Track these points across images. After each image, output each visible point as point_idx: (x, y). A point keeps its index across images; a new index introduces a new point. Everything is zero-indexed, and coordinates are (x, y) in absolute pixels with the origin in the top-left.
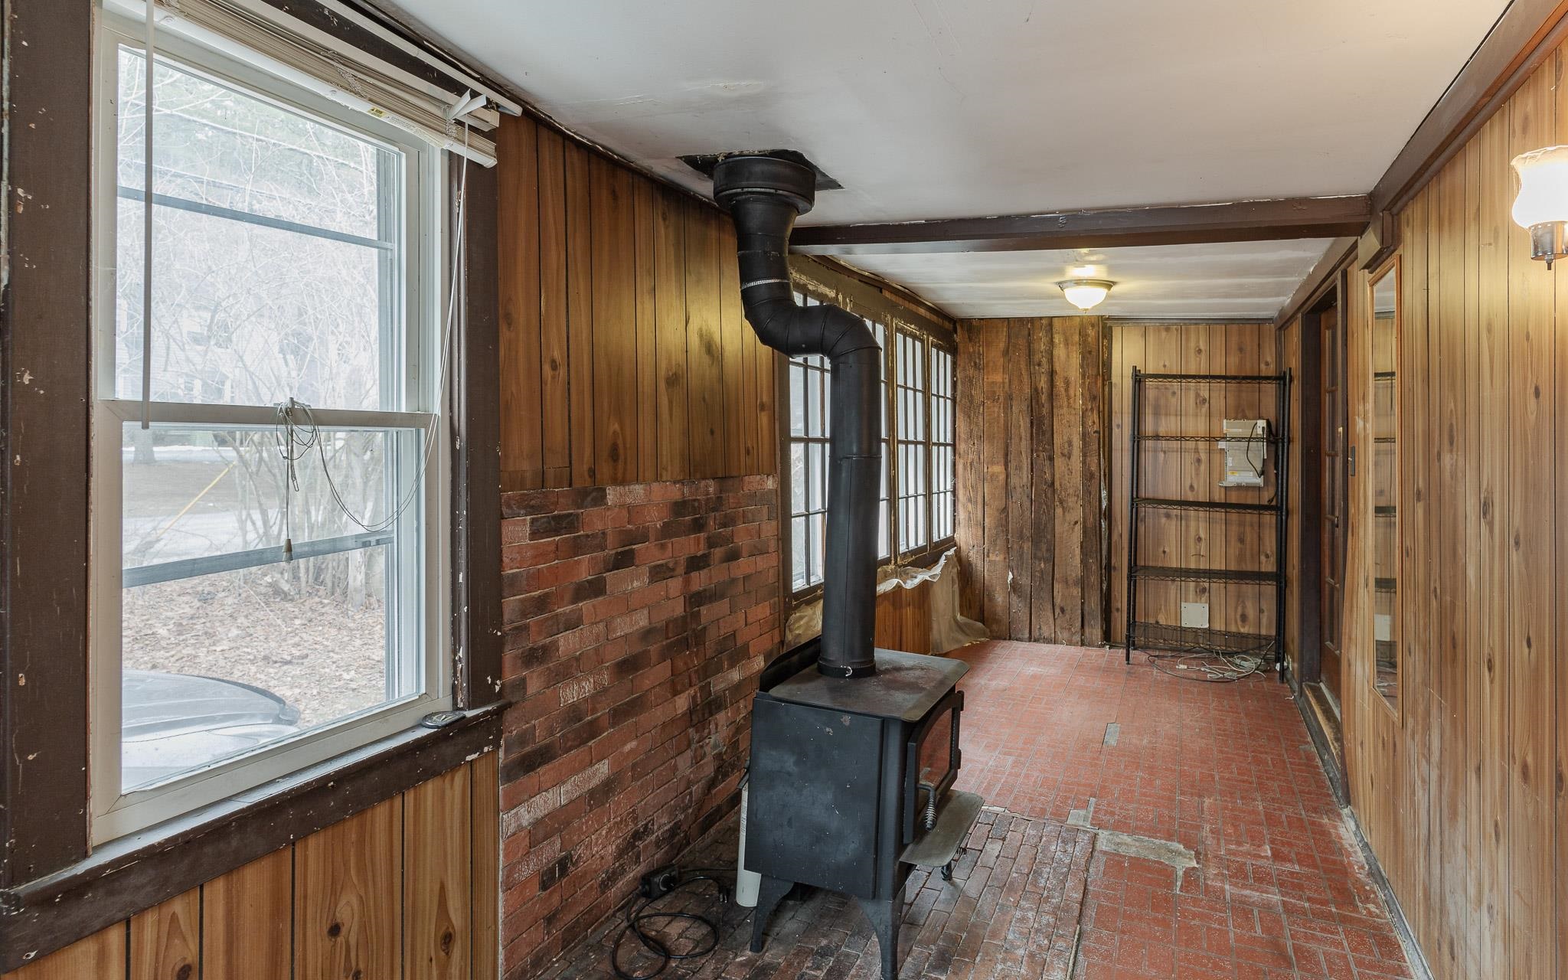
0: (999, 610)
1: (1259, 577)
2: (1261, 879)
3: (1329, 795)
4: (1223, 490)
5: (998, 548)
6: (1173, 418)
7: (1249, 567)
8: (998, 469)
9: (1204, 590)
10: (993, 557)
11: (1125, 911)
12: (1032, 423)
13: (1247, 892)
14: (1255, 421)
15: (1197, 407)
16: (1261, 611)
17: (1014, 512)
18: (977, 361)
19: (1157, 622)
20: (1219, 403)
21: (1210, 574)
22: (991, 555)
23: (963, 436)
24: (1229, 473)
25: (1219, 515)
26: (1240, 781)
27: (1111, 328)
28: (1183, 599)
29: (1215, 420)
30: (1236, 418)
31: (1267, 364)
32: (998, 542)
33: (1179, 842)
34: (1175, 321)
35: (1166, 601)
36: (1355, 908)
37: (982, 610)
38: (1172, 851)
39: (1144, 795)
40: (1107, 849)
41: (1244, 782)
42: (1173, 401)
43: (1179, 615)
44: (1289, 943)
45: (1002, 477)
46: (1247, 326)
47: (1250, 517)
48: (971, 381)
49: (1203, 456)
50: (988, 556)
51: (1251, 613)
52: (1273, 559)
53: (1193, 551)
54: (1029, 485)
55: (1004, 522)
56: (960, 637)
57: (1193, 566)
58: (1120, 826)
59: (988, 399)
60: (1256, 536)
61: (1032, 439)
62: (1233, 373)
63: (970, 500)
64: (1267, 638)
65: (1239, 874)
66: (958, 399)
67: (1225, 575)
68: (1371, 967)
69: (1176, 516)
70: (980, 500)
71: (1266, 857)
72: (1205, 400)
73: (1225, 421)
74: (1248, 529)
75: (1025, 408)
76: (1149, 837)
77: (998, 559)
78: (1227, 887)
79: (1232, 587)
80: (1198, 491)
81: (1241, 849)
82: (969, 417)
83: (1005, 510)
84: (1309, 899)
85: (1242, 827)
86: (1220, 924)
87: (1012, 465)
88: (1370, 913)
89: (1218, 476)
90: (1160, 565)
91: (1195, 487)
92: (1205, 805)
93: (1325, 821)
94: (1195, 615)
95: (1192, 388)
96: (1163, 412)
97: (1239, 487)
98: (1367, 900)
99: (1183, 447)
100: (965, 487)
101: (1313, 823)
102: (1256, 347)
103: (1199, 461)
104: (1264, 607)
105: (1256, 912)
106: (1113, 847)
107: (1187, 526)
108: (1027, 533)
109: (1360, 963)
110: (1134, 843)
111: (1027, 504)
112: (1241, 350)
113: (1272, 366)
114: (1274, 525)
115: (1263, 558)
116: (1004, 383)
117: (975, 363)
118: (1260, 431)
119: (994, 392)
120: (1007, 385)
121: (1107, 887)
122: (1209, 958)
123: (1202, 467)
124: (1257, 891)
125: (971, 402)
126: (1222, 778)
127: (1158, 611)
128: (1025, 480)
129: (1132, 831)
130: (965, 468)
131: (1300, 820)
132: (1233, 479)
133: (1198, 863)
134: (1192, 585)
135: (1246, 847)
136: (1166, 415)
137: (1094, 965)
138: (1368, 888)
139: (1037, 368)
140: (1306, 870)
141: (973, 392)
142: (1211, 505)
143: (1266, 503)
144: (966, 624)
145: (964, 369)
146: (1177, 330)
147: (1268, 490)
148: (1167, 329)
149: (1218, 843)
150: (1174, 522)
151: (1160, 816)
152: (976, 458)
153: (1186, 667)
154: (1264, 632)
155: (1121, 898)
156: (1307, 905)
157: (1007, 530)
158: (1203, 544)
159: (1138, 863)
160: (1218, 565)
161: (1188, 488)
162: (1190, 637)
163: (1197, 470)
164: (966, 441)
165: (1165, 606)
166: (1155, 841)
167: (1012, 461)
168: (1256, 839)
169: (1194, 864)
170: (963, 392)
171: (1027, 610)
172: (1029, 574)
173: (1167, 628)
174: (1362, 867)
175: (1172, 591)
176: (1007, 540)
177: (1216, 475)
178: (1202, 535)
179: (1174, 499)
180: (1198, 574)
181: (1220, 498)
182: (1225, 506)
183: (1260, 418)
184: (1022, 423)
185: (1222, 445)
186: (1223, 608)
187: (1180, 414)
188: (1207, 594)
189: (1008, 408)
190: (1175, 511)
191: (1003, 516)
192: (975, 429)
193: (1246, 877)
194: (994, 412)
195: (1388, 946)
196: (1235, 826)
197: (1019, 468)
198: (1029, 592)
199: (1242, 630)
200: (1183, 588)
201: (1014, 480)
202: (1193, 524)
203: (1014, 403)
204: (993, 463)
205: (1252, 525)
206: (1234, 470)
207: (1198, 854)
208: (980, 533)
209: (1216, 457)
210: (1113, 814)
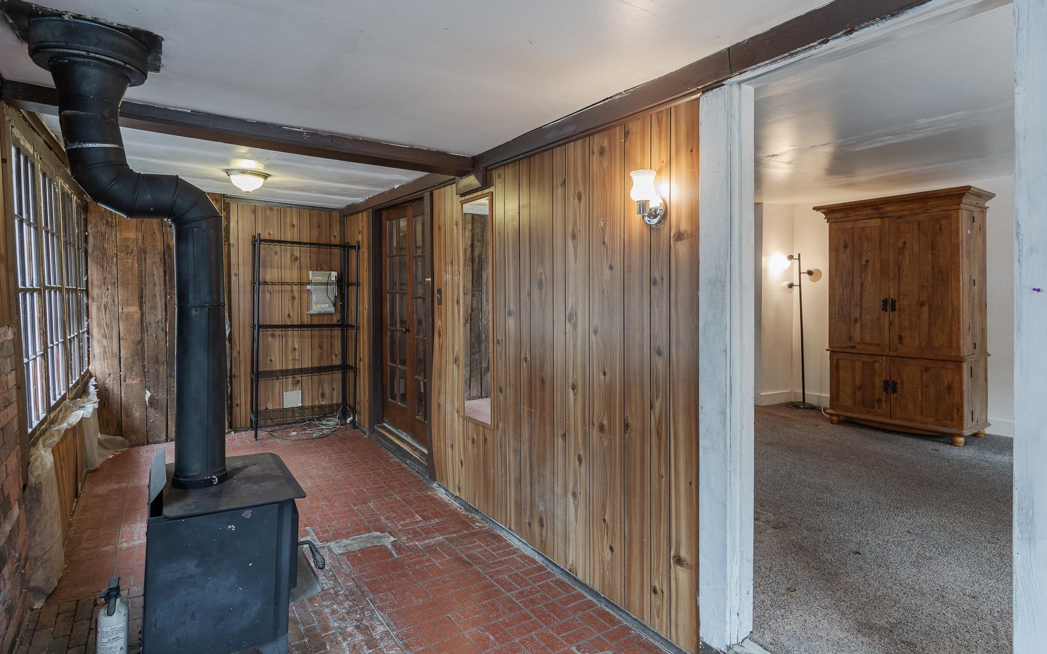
0: (137, 423)
1: (331, 369)
2: (428, 532)
3: (421, 481)
4: (309, 316)
5: (134, 373)
6: (276, 270)
7: (325, 363)
8: (134, 309)
9: (298, 382)
10: (129, 381)
11: (381, 579)
12: (165, 272)
13: (427, 541)
14: (329, 272)
15: (292, 263)
16: (333, 389)
17: (149, 341)
18: (109, 219)
19: (267, 409)
20: (306, 259)
21: (302, 371)
22: (127, 380)
23: (95, 282)
24: (314, 306)
25: (307, 332)
26: (377, 488)
27: (228, 204)
28: (284, 390)
29: (304, 272)
30: (317, 270)
31: (335, 237)
32: (134, 368)
33: (376, 531)
34: (276, 204)
35: (272, 393)
36: (474, 529)
37: (120, 425)
38: (376, 538)
39: (335, 514)
40: (342, 552)
41: (379, 488)
42: (276, 258)
43: (281, 400)
44: (463, 556)
45: (137, 316)
46: (323, 212)
47: (326, 332)
48: (103, 236)
49: (296, 295)
50: (125, 381)
51: (327, 392)
52: (339, 357)
53: (290, 358)
54: (163, 321)
55: (140, 352)
56: (104, 452)
57: (290, 367)
58: (337, 536)
59: (121, 252)
60: (329, 344)
61: (165, 285)
62: (315, 241)
63: (105, 336)
64: (337, 405)
65: (416, 534)
66: (90, 251)
67: (312, 371)
68: (499, 549)
69: (279, 335)
70: (115, 335)
71: (420, 521)
72: (297, 258)
73: (311, 272)
74: (325, 340)
75: (158, 260)
76: (358, 535)
77: (135, 382)
78: (416, 543)
79: (316, 378)
80: (293, 318)
81: (406, 522)
82: (102, 267)
83: (141, 342)
84: (454, 532)
85: (398, 511)
86: (429, 562)
87: (146, 307)
88: (479, 527)
89: (306, 308)
90: (268, 369)
91: (292, 315)
92: (371, 506)
93: (430, 493)
94: (293, 399)
95: (289, 250)
96: (269, 265)
97: (320, 315)
98: (474, 522)
99: (283, 289)
100: (99, 326)
101: (426, 496)
102: (328, 226)
103: (293, 298)
104: (335, 387)
105: (438, 548)
106: (344, 549)
107: (287, 342)
108: (162, 358)
109: (494, 550)
110: (352, 542)
111: (162, 335)
112: (319, 227)
113: (338, 239)
114: (340, 336)
115: (334, 357)
116: (137, 239)
117: (107, 222)
118: (333, 279)
119: (127, 247)
120: (140, 242)
121: (361, 571)
122: (438, 580)
123: (296, 302)
124: (430, 539)
125: (104, 254)
126: (367, 489)
127: (267, 401)
128: (159, 317)
129: (347, 536)
130: (99, 308)
131: (419, 497)
132: (316, 309)
133: (394, 538)
134: (290, 380)
135: (408, 520)
136: (271, 267)
137: (392, 613)
138: (470, 516)
139: (169, 229)
140: (441, 519)
141: (105, 245)
142: (301, 326)
143: (336, 323)
144: (106, 440)
145: (96, 225)
146: (278, 210)
147: (336, 315)
148: (271, 209)
149: (395, 524)
150: (277, 340)
151: (354, 522)
152: (110, 301)
153: (296, 433)
154: (334, 402)
155: (373, 574)
156: (455, 535)
157: (143, 359)
158: (297, 352)
159: (364, 551)
160: (307, 364)
161: (286, 316)
162: (290, 414)
163: (293, 304)
164: (99, 287)
165: (272, 396)
166: (363, 536)
167: (147, 302)
168: (408, 514)
169: (392, 539)
170: (94, 246)
171: (164, 418)
172: (165, 390)
173: (273, 411)
174: (461, 509)
175: (277, 386)
176: (144, 366)
177: (305, 307)
178: (296, 346)
179: (275, 324)
180: (294, 372)
181: (307, 322)
182: (311, 326)
183: (331, 270)
184: (155, 272)
185: (309, 287)
186: (310, 391)
187: (280, 267)
188: (300, 384)
189: (141, 260)
190: (278, 332)
191: (139, 347)
192: (109, 276)
193: (421, 535)
194: (128, 263)
195: (497, 537)
196: (395, 512)
197: (154, 307)
198: (165, 404)
199: (322, 403)
200: (284, 383)
201: (149, 318)
202: (290, 340)
203: (147, 256)
204: (128, 305)
205: (327, 338)
206: (316, 303)
207: (390, 533)
208: (117, 362)
209: (305, 296)
210: (327, 531)
